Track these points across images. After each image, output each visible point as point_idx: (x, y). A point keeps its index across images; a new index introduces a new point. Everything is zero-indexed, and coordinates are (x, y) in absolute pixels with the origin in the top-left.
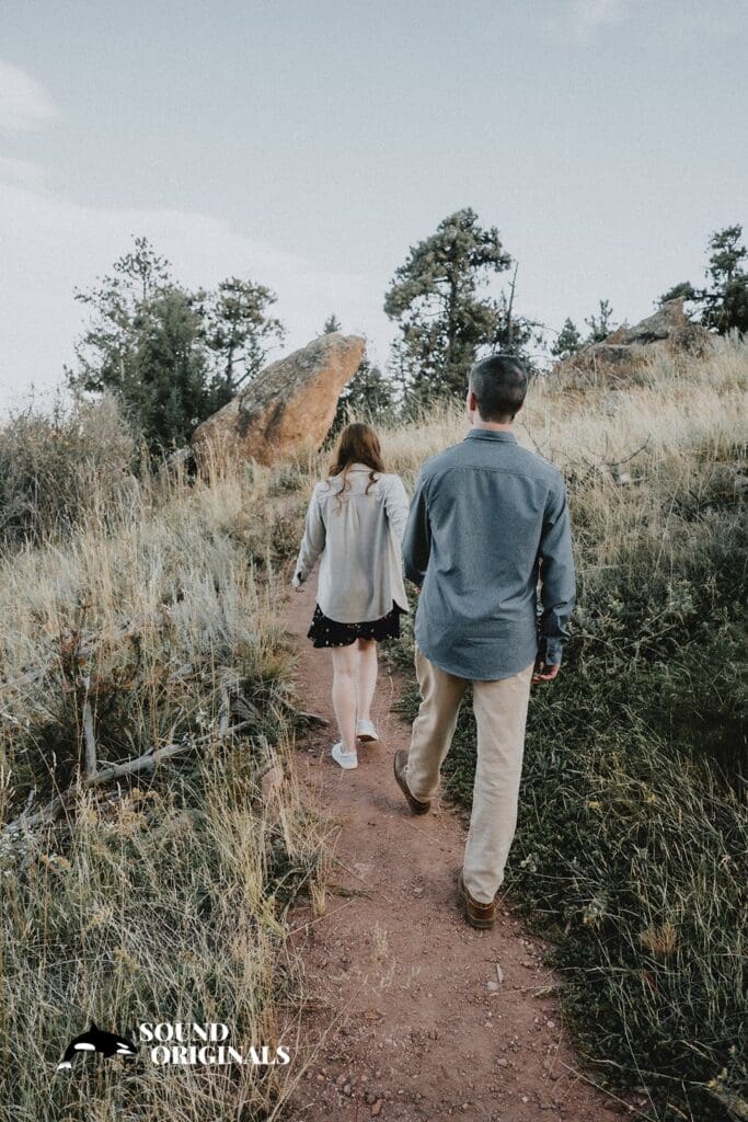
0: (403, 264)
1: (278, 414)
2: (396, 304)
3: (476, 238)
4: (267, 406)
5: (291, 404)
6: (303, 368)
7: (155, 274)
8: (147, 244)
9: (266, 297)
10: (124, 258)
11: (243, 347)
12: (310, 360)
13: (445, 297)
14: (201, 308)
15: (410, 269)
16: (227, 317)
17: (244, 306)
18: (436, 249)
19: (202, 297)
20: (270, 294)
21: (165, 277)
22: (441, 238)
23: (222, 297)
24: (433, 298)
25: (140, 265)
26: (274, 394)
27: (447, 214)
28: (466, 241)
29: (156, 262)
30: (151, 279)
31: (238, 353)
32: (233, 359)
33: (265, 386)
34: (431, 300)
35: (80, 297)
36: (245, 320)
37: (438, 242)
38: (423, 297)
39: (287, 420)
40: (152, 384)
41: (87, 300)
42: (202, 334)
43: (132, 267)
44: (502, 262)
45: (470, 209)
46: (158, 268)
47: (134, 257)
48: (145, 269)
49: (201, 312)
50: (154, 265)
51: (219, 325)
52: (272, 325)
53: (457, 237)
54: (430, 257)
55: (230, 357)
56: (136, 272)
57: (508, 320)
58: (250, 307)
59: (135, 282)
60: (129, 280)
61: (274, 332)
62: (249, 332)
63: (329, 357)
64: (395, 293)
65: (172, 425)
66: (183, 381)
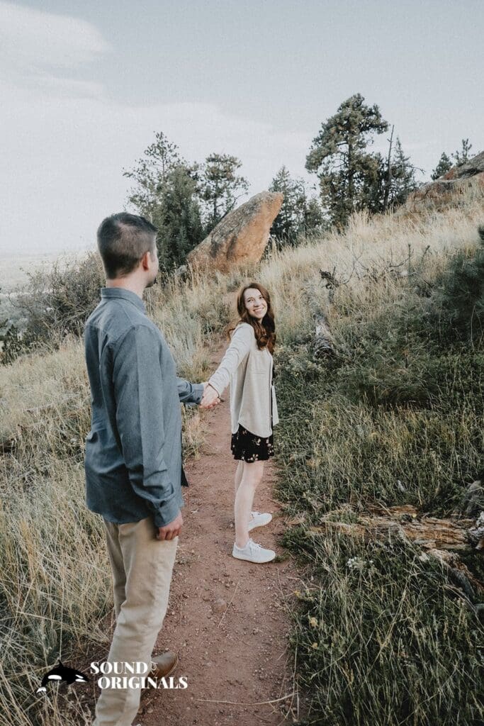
0: (317, 135)
1: (233, 243)
2: (313, 163)
3: (363, 114)
4: (226, 238)
5: (240, 237)
6: (247, 215)
7: (169, 154)
8: (164, 136)
9: (235, 164)
10: (150, 146)
11: (222, 196)
12: (250, 209)
13: (345, 154)
14: (196, 175)
15: (322, 137)
16: (212, 178)
17: (222, 171)
18: (337, 124)
19: (196, 167)
20: (237, 161)
21: (175, 156)
22: (340, 117)
23: (208, 166)
24: (336, 157)
25: (160, 149)
26: (230, 231)
27: (344, 100)
28: (356, 117)
29: (169, 147)
30: (167, 158)
31: (220, 201)
32: (217, 205)
33: (225, 227)
34: (335, 158)
35: (126, 174)
36: (223, 179)
37: (338, 120)
38: (329, 156)
39: (238, 246)
40: (169, 225)
41: (130, 175)
42: (198, 191)
43: (155, 152)
44: (381, 127)
45: (359, 95)
46: (171, 151)
47: (156, 145)
48: (163, 152)
49: (196, 178)
50: (168, 149)
51: (208, 184)
52: (240, 181)
53: (350, 115)
54: (333, 130)
55: (215, 204)
56: (158, 154)
57: (388, 165)
58: (225, 172)
59: (158, 161)
60: (154, 160)
61: (241, 186)
62: (225, 187)
63: (261, 207)
64: (311, 156)
65: (182, 249)
66: (186, 222)
